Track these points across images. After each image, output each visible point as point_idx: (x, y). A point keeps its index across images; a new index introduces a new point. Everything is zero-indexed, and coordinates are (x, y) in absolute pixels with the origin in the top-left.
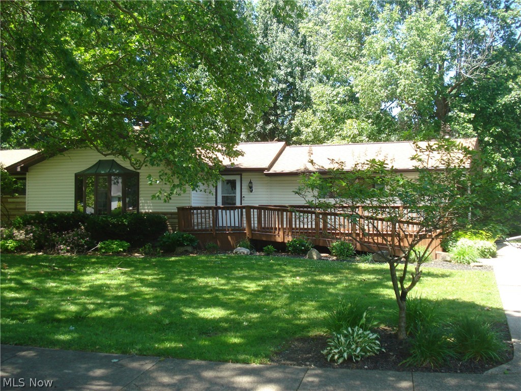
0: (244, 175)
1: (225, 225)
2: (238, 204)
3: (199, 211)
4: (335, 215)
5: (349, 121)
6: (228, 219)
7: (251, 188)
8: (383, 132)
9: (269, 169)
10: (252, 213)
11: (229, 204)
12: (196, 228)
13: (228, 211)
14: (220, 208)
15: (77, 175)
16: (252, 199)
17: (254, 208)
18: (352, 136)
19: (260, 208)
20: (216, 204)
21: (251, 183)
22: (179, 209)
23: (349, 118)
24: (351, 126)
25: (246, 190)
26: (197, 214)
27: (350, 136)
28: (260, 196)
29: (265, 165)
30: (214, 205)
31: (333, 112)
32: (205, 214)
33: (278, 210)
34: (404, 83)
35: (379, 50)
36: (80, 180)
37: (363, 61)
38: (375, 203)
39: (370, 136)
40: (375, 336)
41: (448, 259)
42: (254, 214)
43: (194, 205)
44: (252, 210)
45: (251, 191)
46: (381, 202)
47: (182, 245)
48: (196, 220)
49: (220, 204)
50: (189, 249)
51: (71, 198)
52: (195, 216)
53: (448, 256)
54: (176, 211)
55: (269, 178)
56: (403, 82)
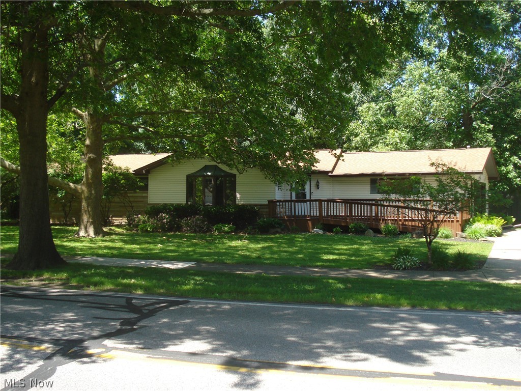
0: (313, 177)
1: (300, 214)
2: (308, 198)
3: (281, 203)
4: (384, 206)
5: (391, 131)
6: (302, 209)
7: (318, 186)
8: (419, 139)
9: (332, 172)
10: (323, 205)
11: (301, 198)
12: (279, 215)
13: (299, 204)
14: (293, 201)
15: (188, 177)
16: (319, 194)
17: (324, 201)
18: (394, 144)
19: (328, 201)
20: (291, 198)
21: (318, 182)
22: (269, 201)
23: (391, 128)
24: (393, 135)
25: (314, 188)
26: (280, 205)
27: (392, 143)
28: (325, 192)
29: (330, 169)
30: (290, 199)
31: (378, 122)
32: (283, 205)
33: (342, 202)
34: (436, 105)
35: (417, 76)
36: (191, 181)
37: (403, 85)
38: (416, 198)
39: (408, 143)
40: (417, 259)
41: (464, 236)
42: (324, 205)
43: (278, 199)
44: (323, 203)
45: (318, 188)
46: (419, 197)
47: (274, 227)
48: (279, 210)
49: (294, 198)
50: (279, 230)
51: (183, 196)
52: (278, 207)
53: (464, 234)
54: (267, 203)
55: (332, 179)
56: (435, 103)
